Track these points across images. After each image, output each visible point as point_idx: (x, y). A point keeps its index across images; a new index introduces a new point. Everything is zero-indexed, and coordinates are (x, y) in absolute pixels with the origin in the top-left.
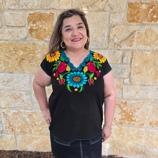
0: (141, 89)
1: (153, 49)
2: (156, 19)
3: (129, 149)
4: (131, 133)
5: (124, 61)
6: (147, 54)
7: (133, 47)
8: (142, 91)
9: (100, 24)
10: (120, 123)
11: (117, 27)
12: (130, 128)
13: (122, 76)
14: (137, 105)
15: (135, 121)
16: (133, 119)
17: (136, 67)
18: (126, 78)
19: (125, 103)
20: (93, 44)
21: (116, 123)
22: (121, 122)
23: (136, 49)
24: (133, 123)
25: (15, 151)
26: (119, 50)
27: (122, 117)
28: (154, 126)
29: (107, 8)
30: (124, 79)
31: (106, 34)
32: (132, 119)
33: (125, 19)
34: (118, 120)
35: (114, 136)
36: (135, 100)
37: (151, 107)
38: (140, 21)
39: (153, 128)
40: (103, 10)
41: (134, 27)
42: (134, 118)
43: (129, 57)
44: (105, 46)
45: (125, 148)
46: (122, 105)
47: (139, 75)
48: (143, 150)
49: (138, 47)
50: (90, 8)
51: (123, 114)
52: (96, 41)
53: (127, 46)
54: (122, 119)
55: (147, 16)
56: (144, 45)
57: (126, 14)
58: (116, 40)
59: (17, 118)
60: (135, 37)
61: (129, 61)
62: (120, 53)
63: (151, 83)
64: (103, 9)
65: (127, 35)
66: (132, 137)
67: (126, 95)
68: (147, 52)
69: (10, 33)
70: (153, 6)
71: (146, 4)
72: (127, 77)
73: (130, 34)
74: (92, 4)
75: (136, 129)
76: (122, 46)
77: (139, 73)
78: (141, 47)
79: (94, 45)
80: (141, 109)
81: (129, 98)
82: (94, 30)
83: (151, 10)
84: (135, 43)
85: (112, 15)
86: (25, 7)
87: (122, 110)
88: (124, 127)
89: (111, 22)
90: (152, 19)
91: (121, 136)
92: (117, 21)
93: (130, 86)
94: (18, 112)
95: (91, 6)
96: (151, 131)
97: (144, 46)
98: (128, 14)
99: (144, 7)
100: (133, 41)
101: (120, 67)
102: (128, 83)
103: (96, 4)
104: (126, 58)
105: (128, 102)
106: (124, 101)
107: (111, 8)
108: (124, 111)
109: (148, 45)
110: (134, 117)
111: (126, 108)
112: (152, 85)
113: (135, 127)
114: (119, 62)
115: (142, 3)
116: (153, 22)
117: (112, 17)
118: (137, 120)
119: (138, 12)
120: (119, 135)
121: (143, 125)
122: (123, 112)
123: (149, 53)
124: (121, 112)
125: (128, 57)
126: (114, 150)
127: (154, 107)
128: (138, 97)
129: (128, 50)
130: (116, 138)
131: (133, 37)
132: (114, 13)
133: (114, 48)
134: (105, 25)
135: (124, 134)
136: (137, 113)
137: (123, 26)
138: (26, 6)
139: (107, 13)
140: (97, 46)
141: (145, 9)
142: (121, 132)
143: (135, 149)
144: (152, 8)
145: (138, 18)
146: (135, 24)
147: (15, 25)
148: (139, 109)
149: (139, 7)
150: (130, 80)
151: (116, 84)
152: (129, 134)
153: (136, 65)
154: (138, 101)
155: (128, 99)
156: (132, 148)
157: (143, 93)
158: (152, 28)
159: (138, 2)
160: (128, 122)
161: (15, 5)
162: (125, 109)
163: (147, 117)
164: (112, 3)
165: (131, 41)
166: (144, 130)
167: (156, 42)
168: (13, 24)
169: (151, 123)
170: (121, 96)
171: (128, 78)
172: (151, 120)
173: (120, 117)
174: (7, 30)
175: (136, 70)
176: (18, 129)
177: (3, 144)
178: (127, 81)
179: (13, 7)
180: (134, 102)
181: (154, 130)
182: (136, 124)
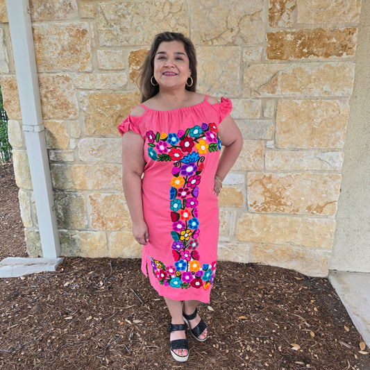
0: (292, 156)
1: (306, 97)
2: (307, 53)
3: (279, 252)
4: (281, 225)
5: (265, 115)
6: (297, 104)
7: (277, 93)
8: (293, 159)
9: (230, 62)
10: (263, 210)
11: (254, 66)
12: (279, 217)
13: (263, 138)
14: (287, 180)
15: (285, 204)
16: (282, 203)
17: (282, 123)
18: (269, 140)
19: (270, 178)
20: (220, 92)
21: (257, 208)
22: (265, 208)
23: (282, 96)
24: (282, 209)
25: (104, 259)
26: (258, 98)
27: (266, 199)
28: (315, 212)
29: (239, 41)
30: (266, 140)
31: (239, 77)
32: (280, 202)
33: (265, 55)
34: (259, 204)
35: (255, 231)
36: (284, 172)
37: (309, 183)
38: (285, 57)
39: (314, 216)
40: (233, 44)
41: (276, 66)
42: (283, 201)
43: (272, 109)
44: (237, 94)
45: (273, 251)
46: (265, 181)
47: (287, 135)
48: (301, 252)
49: (284, 93)
50: (215, 41)
51: (267, 194)
52: (224, 87)
53: (268, 92)
54: (266, 203)
55: (295, 51)
56: (292, 90)
57: (266, 48)
58: (252, 85)
59: (110, 206)
60: (279, 80)
61: (273, 113)
62: (259, 102)
63: (304, 146)
64: (233, 42)
65: (268, 77)
66: (282, 232)
67: (270, 165)
68: (296, 101)
69: (104, 79)
70: (302, 36)
71: (293, 33)
72: (270, 138)
73: (272, 75)
74: (217, 35)
75: (288, 219)
76: (261, 93)
77: (288, 131)
78: (288, 93)
79: (222, 93)
80: (293, 187)
81: (275, 169)
82: (221, 71)
83: (300, 42)
84: (279, 89)
85: (245, 50)
86: (125, 43)
87: (265, 188)
88: (269, 216)
89: (244, 60)
90: (302, 54)
91: (265, 229)
92: (253, 58)
93: (276, 152)
94: (112, 196)
95: (216, 38)
96: (310, 220)
97: (293, 93)
98: (268, 48)
99: (289, 37)
100: (276, 85)
101: (260, 123)
102: (273, 147)
103: (223, 36)
104: (267, 110)
105: (275, 176)
106: (267, 175)
107: (244, 40)
108: (268, 191)
109: (298, 90)
110: (283, 198)
111: (271, 185)
112: (308, 150)
113: (287, 214)
114: (259, 116)
115: (286, 33)
116: (303, 58)
117: (246, 53)
118: (289, 203)
119: (282, 45)
120: (262, 229)
121: (298, 211)
122: (266, 192)
123: (300, 102)
124: (264, 192)
125: (270, 108)
126: (256, 254)
127: (313, 183)
128: (287, 168)
129: (270, 98)
130: (259, 234)
131: (276, 80)
132: (249, 47)
133: (251, 96)
134: (236, 65)
135: (269, 227)
136: (288, 193)
137: (262, 65)
138: (127, 41)
139: (240, 47)
140: (226, 94)
141: (291, 41)
142: (265, 225)
143: (288, 252)
144: (301, 40)
145: (282, 54)
146: (278, 61)
147: (110, 68)
148: (290, 185)
149: (283, 38)
150: (275, 143)
151: (255, 150)
152: (278, 227)
153: (284, 120)
154: (289, 174)
155: (274, 172)
156: (283, 249)
157: (294, 161)
158: (303, 67)
159: (281, 31)
160: (275, 207)
161: (111, 41)
162: (269, 186)
163: (303, 198)
164: (245, 34)
165: (274, 86)
166: (300, 219)
167: (309, 86)
168: (108, 67)
169: (309, 208)
170: (263, 167)
171: (272, 140)
172: (310, 203)
173: (263, 199)
174: (99, 76)
175: (283, 127)
176: (112, 222)
177: (88, 247)
178: (270, 144)
179: (108, 44)
180: (282, 175)
181: (315, 219)
182: (288, 210)
